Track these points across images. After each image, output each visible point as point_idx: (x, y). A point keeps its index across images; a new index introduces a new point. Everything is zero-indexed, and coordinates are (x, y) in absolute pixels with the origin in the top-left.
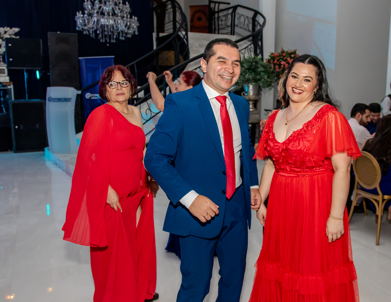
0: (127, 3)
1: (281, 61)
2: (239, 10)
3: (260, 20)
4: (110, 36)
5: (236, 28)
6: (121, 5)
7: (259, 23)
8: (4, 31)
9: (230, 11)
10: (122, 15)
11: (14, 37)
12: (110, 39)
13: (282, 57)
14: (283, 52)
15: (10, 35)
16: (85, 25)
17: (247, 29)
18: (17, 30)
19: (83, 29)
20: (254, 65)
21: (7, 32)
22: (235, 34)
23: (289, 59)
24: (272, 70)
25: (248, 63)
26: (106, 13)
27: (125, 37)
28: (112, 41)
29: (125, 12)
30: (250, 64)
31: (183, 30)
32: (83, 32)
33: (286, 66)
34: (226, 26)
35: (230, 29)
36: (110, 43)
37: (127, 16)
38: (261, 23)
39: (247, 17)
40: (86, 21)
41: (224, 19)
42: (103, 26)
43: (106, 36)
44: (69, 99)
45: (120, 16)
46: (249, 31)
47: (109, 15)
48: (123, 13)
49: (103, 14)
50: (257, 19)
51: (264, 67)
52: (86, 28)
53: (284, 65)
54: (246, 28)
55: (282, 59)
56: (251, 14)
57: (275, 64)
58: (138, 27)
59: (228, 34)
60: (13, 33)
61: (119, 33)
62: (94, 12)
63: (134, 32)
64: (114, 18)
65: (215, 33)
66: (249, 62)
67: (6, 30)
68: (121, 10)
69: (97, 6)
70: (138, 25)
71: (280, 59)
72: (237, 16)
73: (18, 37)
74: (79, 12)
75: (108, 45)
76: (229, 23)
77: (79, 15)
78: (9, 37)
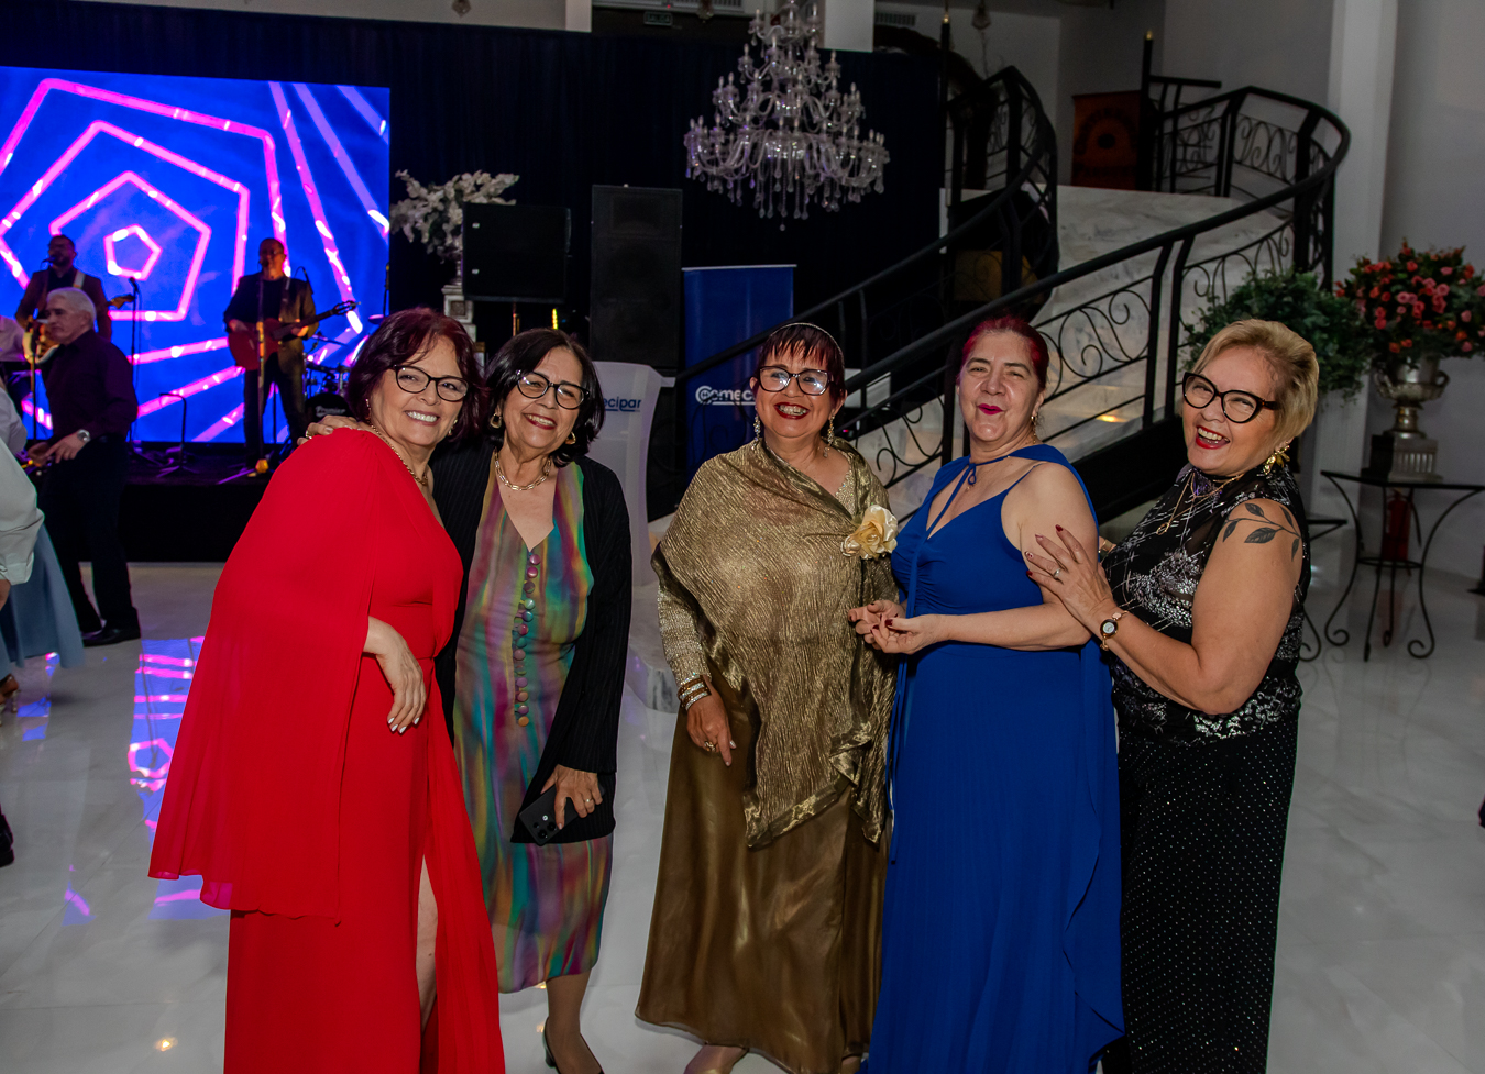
0: (853, 88)
1: (1398, 292)
2: (1254, 108)
3: (1329, 139)
4: (791, 197)
5: (1236, 169)
6: (833, 93)
7: (1321, 150)
8: (473, 183)
9: (1220, 109)
10: (835, 129)
11: (499, 201)
12: (791, 210)
13: (1402, 276)
14: (1408, 255)
15: (489, 196)
16: (715, 163)
17: (1279, 174)
18: (509, 180)
19: (705, 174)
20: (1288, 303)
21: (481, 185)
22: (1232, 191)
23: (1430, 282)
24: (1358, 323)
25: (1266, 296)
26: (781, 123)
27: (840, 201)
28: (797, 215)
29: (844, 119)
30: (1272, 300)
31: (1041, 177)
32: (706, 182)
33: (1416, 311)
34: (1200, 166)
35: (1213, 172)
36: (789, 220)
37: (850, 130)
38: (1331, 150)
39: (1281, 130)
40: (718, 148)
41: (1197, 139)
42: (768, 165)
43: (777, 197)
44: (632, 404)
45: (828, 132)
46: (1284, 180)
47: (792, 129)
48: (839, 120)
49: (772, 124)
50: (1316, 136)
51: (1325, 313)
52: (713, 171)
53: (1409, 307)
54: (1272, 170)
55: (1402, 282)
56: (1294, 119)
57: (1371, 304)
58: (886, 168)
59: (1209, 194)
60: (500, 192)
61: (820, 190)
62: (744, 119)
63: (873, 184)
64: (806, 138)
65: (1159, 190)
66: (1271, 293)
67: (479, 182)
68: (831, 109)
69: (755, 98)
70: (888, 160)
71: (1393, 283)
72: (1243, 127)
73: (513, 202)
74: (697, 122)
75: (783, 228)
76: (1211, 156)
77: (697, 127)
78: (485, 201)
